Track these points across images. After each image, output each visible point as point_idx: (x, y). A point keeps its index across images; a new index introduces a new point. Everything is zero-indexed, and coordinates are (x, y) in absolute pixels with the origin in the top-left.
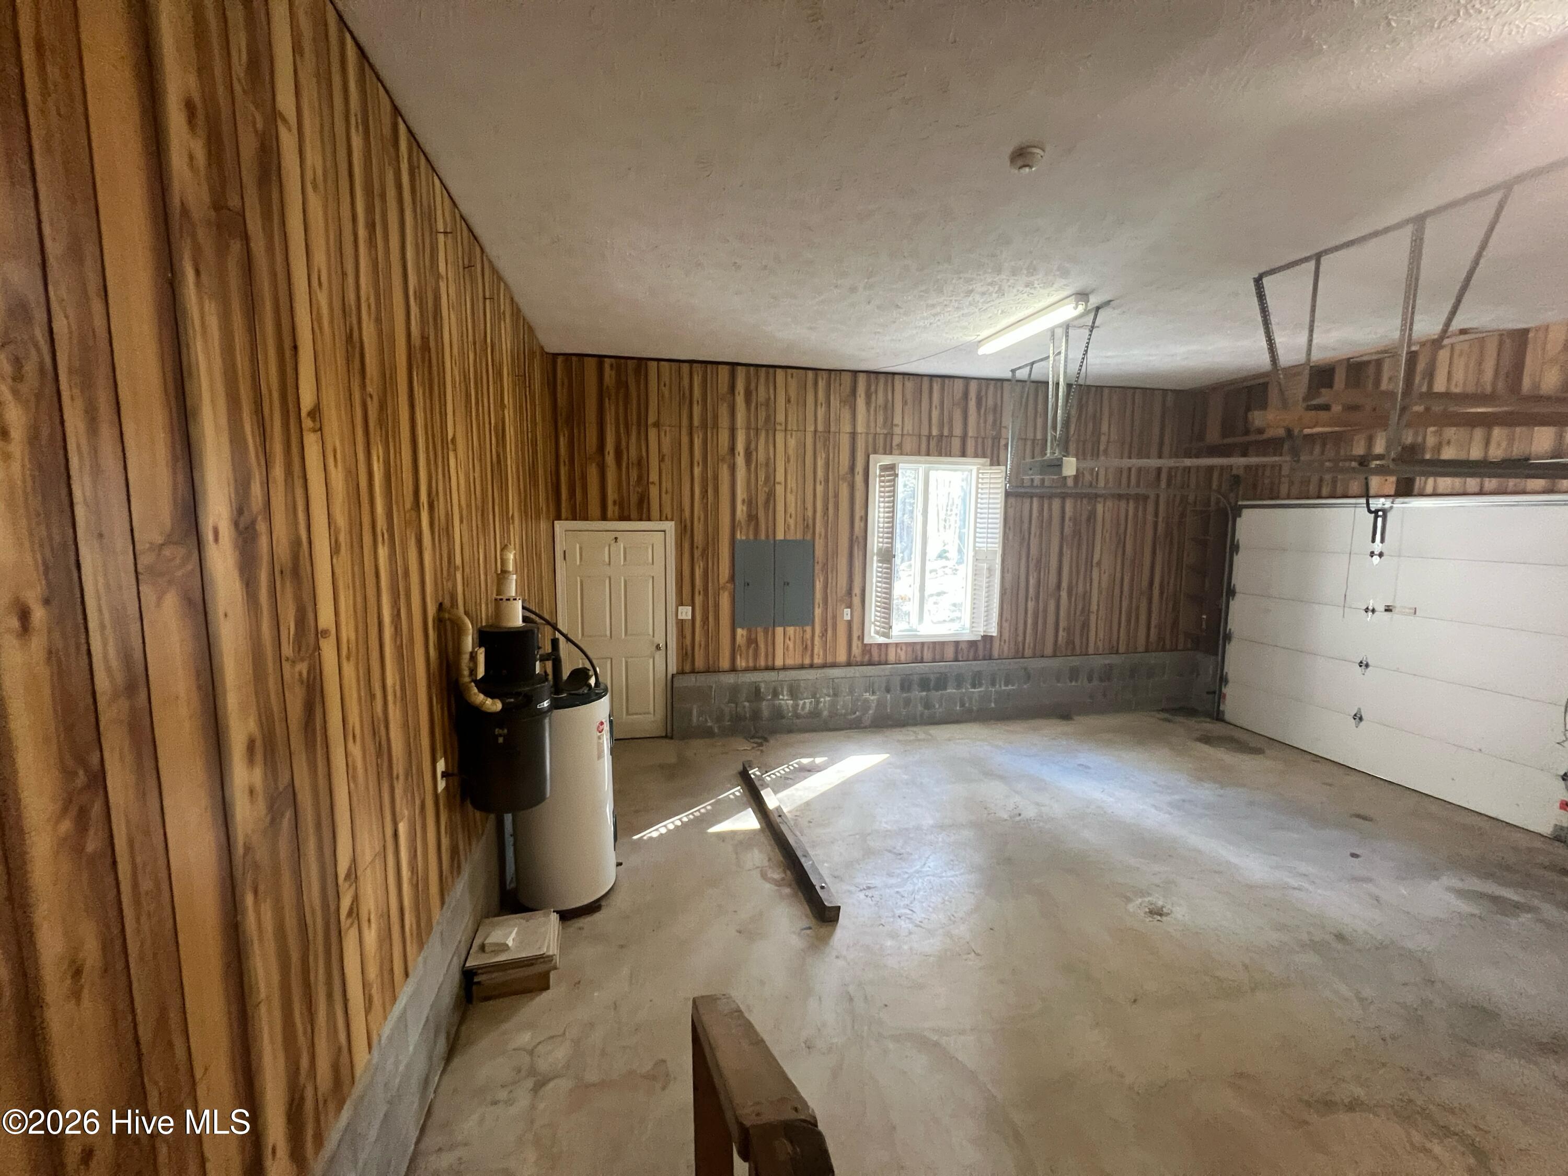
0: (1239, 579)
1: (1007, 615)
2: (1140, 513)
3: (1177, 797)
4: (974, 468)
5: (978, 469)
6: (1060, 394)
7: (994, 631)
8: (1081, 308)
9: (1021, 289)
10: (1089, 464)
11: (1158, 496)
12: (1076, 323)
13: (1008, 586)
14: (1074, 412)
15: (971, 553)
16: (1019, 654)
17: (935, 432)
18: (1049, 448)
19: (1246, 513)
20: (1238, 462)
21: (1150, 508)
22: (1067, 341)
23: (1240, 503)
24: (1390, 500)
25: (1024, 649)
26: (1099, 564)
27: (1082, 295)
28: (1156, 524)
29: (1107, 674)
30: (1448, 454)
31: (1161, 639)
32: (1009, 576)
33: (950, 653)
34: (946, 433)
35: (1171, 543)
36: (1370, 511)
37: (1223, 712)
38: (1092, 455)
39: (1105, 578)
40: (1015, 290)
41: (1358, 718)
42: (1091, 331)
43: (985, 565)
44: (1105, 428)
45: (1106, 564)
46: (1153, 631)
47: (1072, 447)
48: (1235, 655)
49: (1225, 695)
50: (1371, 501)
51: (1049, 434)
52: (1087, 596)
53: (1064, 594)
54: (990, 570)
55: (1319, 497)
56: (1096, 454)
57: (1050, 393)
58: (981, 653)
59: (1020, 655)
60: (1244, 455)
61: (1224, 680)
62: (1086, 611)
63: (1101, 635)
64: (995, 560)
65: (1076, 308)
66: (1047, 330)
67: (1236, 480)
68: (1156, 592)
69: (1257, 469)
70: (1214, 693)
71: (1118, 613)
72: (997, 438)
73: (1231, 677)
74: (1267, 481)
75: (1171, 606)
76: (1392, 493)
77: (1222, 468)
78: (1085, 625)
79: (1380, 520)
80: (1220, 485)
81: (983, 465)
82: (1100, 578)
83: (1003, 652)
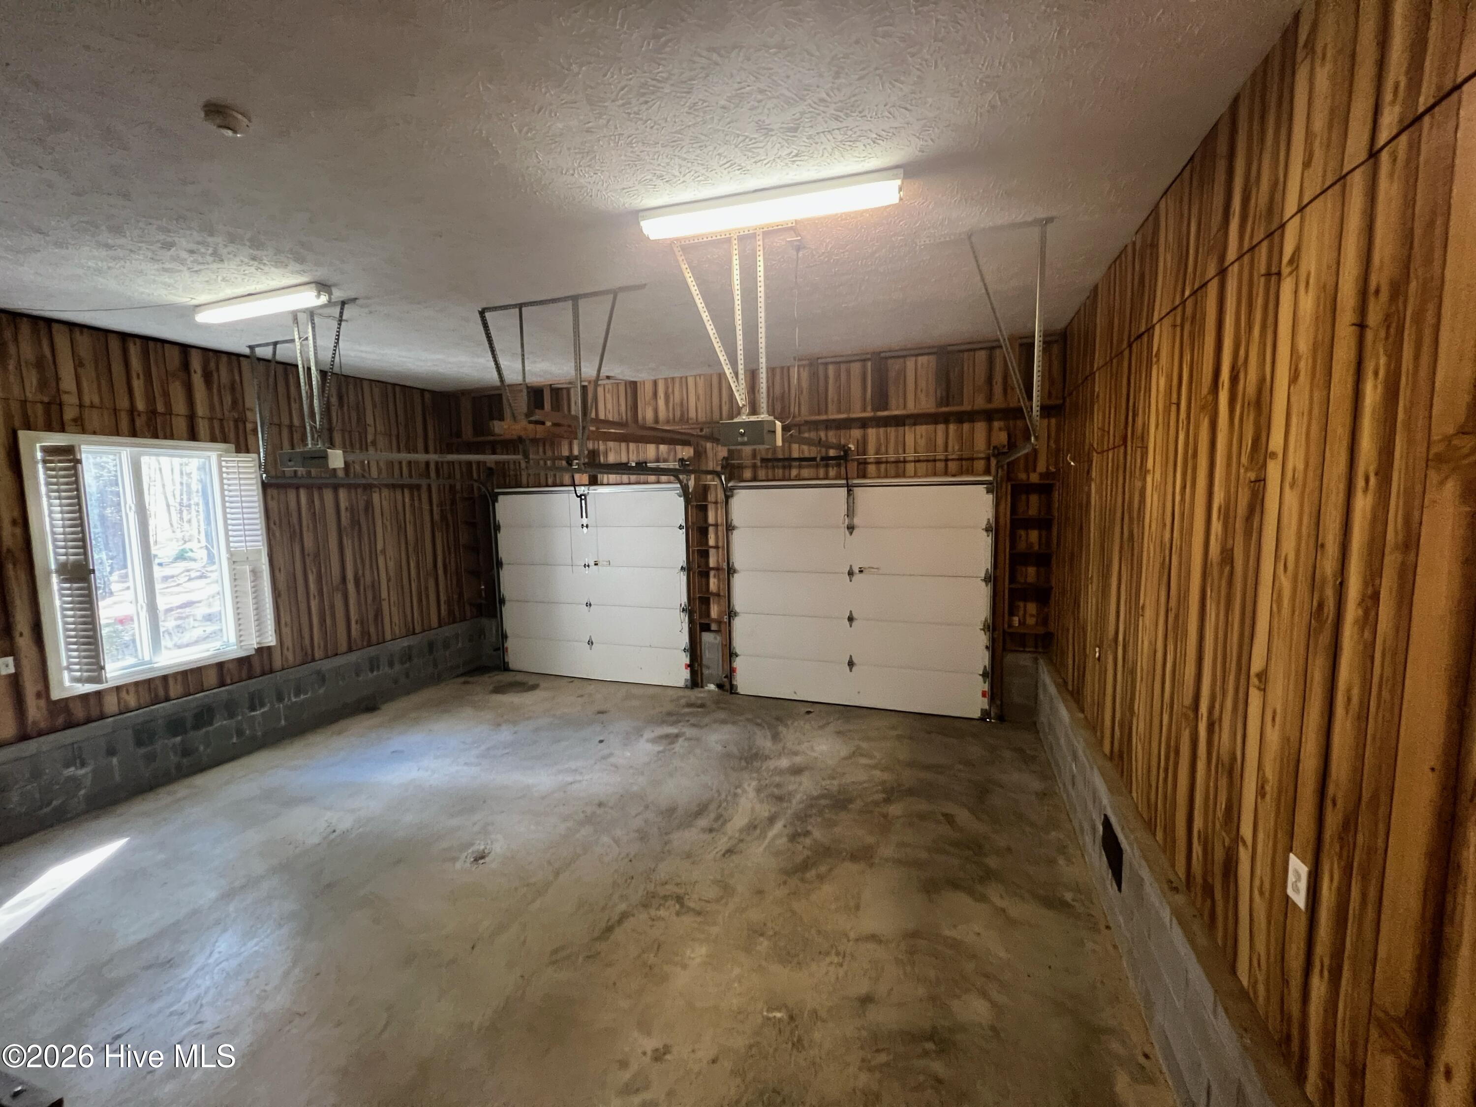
0: (503, 554)
1: (285, 618)
2: (416, 503)
3: (483, 747)
4: (214, 456)
5: (220, 456)
6: (314, 383)
7: (270, 639)
8: (324, 299)
9: (246, 260)
10: (357, 456)
11: (429, 486)
12: (320, 311)
13: (282, 586)
14: (334, 400)
15: (224, 555)
16: (308, 658)
17: (141, 405)
18: (309, 439)
19: (501, 498)
20: (490, 459)
21: (425, 496)
22: (313, 328)
23: (496, 490)
24: (587, 488)
25: (313, 650)
26: (384, 551)
27: (323, 286)
28: (431, 511)
29: (407, 656)
30: (612, 459)
31: (451, 612)
32: (281, 577)
33: (212, 678)
34: (160, 408)
35: (447, 525)
36: (577, 496)
37: (508, 663)
38: (361, 448)
39: (391, 564)
40: (238, 259)
41: (590, 643)
42: (340, 324)
43: (247, 568)
44: (370, 420)
45: (391, 552)
46: (443, 607)
47: (337, 437)
48: (510, 615)
49: (507, 648)
50: (577, 488)
51: (307, 424)
52: (375, 587)
53: (351, 587)
54: (255, 573)
55: (547, 486)
56: (364, 447)
57: (302, 381)
58: (258, 670)
59: (310, 658)
60: (494, 453)
61: (504, 637)
62: (377, 598)
63: (396, 619)
64: (260, 560)
65: (318, 296)
66: (289, 312)
67: (490, 471)
68: (440, 572)
69: (504, 465)
70: (499, 649)
71: (409, 594)
72: (241, 421)
73: (509, 633)
74: (512, 473)
75: (454, 582)
76: (587, 483)
77: (478, 463)
78: (378, 613)
79: (583, 502)
80: (479, 476)
81: (227, 451)
82: (387, 565)
83: (287, 660)
